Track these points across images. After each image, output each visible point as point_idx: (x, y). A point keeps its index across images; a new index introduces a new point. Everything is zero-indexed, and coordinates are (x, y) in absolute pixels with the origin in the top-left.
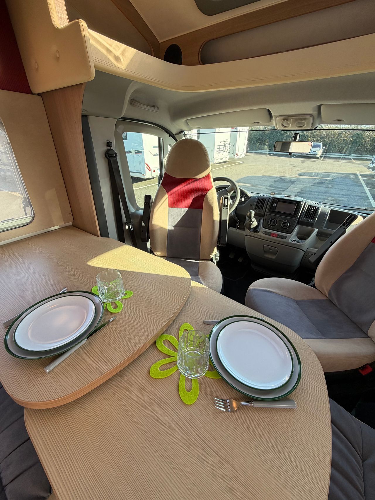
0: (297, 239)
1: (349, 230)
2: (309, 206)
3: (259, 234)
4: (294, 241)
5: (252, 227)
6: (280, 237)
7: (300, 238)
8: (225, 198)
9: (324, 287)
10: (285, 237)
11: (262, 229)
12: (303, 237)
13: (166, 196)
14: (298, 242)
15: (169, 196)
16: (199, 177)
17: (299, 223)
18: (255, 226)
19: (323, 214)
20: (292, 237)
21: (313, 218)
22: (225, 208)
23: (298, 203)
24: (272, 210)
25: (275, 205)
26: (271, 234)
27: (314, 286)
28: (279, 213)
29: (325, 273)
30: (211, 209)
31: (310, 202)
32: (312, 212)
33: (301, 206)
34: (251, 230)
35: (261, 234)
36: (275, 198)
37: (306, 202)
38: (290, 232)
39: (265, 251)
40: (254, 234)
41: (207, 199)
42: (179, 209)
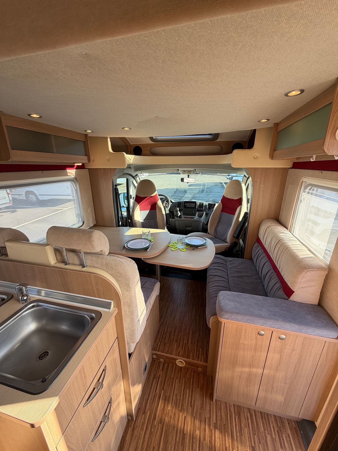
0: (198, 218)
1: (214, 209)
2: (200, 203)
3: (182, 218)
4: (197, 218)
5: (178, 215)
6: (191, 218)
7: (199, 217)
8: (166, 204)
9: (212, 232)
10: (193, 218)
11: (183, 216)
12: (200, 216)
13: (138, 206)
14: (199, 219)
15: (139, 206)
16: (152, 195)
17: (198, 211)
18: (180, 215)
19: (206, 206)
20: (196, 217)
21: (203, 208)
22: (167, 208)
23: (195, 202)
24: (185, 207)
25: (186, 204)
26: (187, 218)
27: (209, 233)
28: (188, 208)
29: (211, 227)
30: (160, 209)
31: (200, 201)
32: (201, 205)
33: (196, 203)
34: (178, 217)
35: (183, 218)
36: (185, 201)
37: (198, 202)
38: (195, 215)
39: (186, 226)
40: (180, 219)
41: (158, 205)
42: (145, 212)
